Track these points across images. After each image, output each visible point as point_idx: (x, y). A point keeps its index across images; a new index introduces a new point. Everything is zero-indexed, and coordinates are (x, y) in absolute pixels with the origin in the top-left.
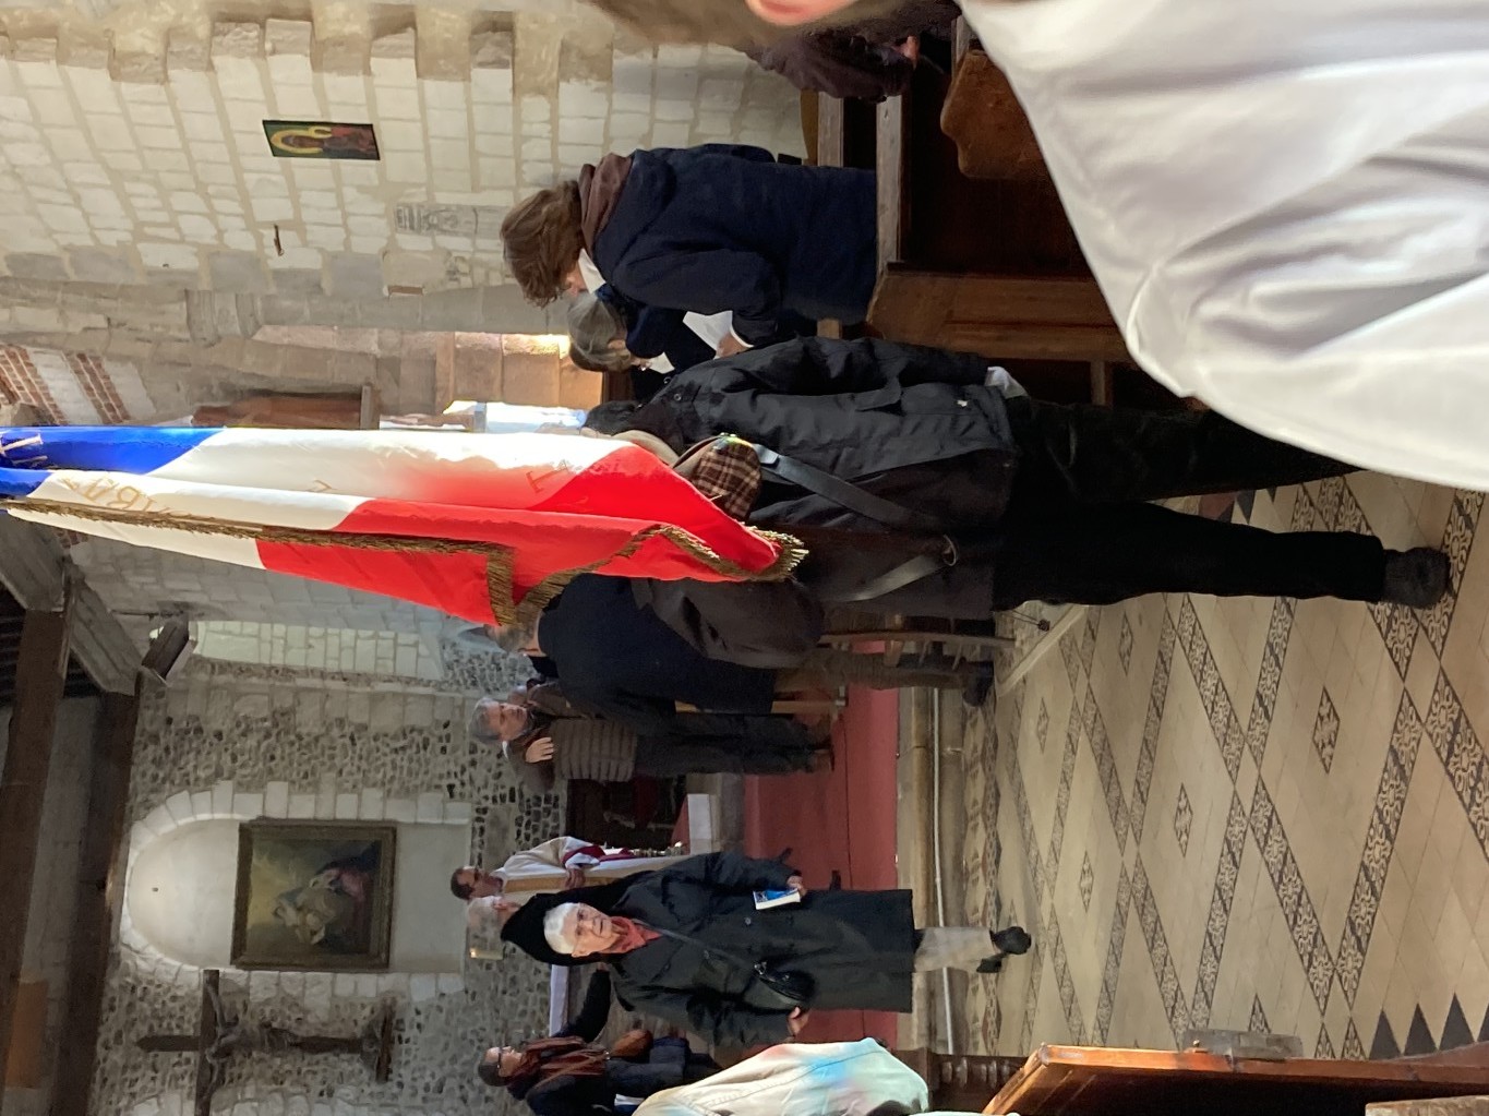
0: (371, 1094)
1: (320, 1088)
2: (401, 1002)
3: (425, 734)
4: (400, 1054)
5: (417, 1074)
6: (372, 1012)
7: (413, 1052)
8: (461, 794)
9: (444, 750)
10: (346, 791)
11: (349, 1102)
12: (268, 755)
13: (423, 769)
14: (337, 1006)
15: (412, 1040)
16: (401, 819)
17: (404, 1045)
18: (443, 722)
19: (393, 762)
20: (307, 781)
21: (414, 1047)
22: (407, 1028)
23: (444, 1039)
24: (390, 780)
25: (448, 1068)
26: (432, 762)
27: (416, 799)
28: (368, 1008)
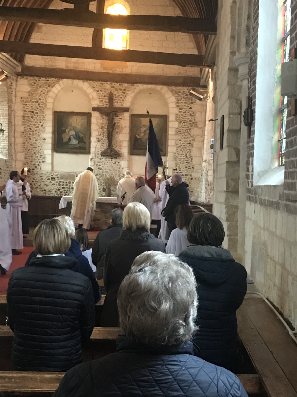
0: (98, 151)
1: (100, 139)
2: (121, 158)
3: (191, 162)
4: (108, 158)
5: (103, 163)
6: (119, 151)
7: (109, 162)
8: (175, 172)
9: (186, 167)
10: (176, 142)
11: (96, 146)
12: (185, 121)
13: (181, 162)
14: (120, 142)
15: (112, 161)
16: (168, 157)
17: (110, 159)
18: (194, 167)
19: (183, 154)
20: (178, 132)
22: (114, 160)
23: (112, 169)
24: (178, 154)
25: (105, 171)
26: (183, 164)
27: (173, 161)
28: (120, 150)
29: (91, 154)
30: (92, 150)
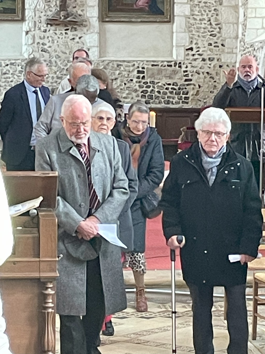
0: (40, 17)
2: (85, 29)
3: (218, 35)
4: (59, 30)
5: (50, 39)
6: (80, 15)
7: (61, 37)
8: (188, 54)
9: (210, 44)
11: (36, 6)
13: (200, 35)
15: (67, 35)
16: (174, 25)
17: (64, 32)
18: (224, 43)
19: (204, 19)
21: (63, 37)
22: (72, 33)
23: (67, 52)
24: (194, 18)
25: (53, 54)
26: (203, 39)
27: (185, 32)
28: (81, 13)
29: (27, 22)
30: (28, 13)
